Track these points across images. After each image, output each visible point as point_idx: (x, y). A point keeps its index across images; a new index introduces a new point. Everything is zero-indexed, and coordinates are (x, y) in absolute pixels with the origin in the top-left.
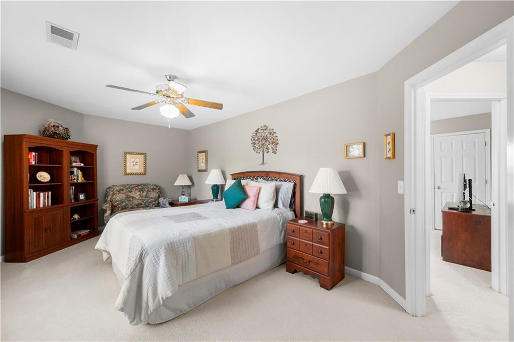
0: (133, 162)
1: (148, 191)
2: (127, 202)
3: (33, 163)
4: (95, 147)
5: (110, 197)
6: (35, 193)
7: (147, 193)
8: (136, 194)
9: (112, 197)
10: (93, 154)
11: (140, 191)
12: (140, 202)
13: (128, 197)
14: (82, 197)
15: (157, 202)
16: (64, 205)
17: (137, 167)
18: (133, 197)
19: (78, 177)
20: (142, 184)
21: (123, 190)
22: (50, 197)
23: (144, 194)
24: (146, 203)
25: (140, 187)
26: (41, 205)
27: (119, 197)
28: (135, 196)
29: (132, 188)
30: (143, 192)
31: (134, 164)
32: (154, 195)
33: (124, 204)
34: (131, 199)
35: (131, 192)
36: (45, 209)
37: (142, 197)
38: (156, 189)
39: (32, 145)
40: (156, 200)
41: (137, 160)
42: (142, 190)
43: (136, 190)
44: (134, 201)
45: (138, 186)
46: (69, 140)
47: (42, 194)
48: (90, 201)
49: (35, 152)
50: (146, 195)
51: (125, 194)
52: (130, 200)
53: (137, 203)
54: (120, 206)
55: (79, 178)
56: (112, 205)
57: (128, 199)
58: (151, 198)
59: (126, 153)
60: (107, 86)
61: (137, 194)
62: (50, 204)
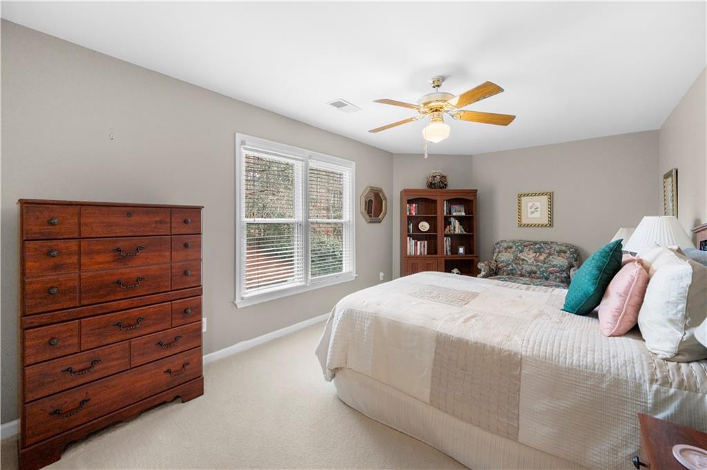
0: (531, 208)
1: (550, 254)
2: (514, 265)
3: (414, 214)
4: (474, 192)
5: (495, 254)
6: (413, 241)
7: (548, 257)
8: (529, 256)
9: (498, 255)
10: (472, 201)
11: (535, 252)
12: (534, 268)
13: (516, 258)
14: (461, 250)
15: (564, 275)
16: (438, 256)
17: (537, 215)
18: (523, 260)
19: (455, 228)
20: (541, 242)
21: (511, 248)
22: (426, 246)
23: (542, 258)
24: (543, 272)
25: (538, 246)
26: (418, 253)
27: (505, 257)
28: (526, 259)
29: (525, 246)
30: (540, 255)
31: (533, 210)
32: (560, 261)
33: (510, 267)
34: (521, 263)
35: (521, 252)
36: (420, 257)
37: (537, 261)
38: (565, 252)
39: (411, 198)
40: (564, 271)
41: (538, 204)
42: (539, 251)
43: (529, 250)
44: (525, 266)
45: (535, 243)
46: (448, 188)
47: (419, 243)
48: (469, 257)
49: (416, 204)
50: (545, 259)
51: (513, 253)
52: (519, 264)
53: (528, 269)
54: (505, 268)
55: (457, 229)
56: (497, 265)
57: (517, 262)
58: (554, 266)
59: (520, 196)
60: (370, 131)
61: (531, 256)
62: (426, 253)
